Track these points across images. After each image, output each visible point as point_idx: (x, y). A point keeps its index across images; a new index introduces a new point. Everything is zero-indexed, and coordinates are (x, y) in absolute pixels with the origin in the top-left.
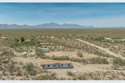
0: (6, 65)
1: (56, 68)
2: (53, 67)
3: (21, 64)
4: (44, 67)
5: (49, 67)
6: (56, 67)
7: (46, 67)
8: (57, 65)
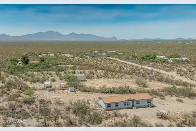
0: (31, 106)
1: (129, 108)
2: (123, 106)
3: (60, 104)
4: (109, 108)
5: (117, 107)
6: (128, 106)
7: (113, 106)
8: (131, 103)
